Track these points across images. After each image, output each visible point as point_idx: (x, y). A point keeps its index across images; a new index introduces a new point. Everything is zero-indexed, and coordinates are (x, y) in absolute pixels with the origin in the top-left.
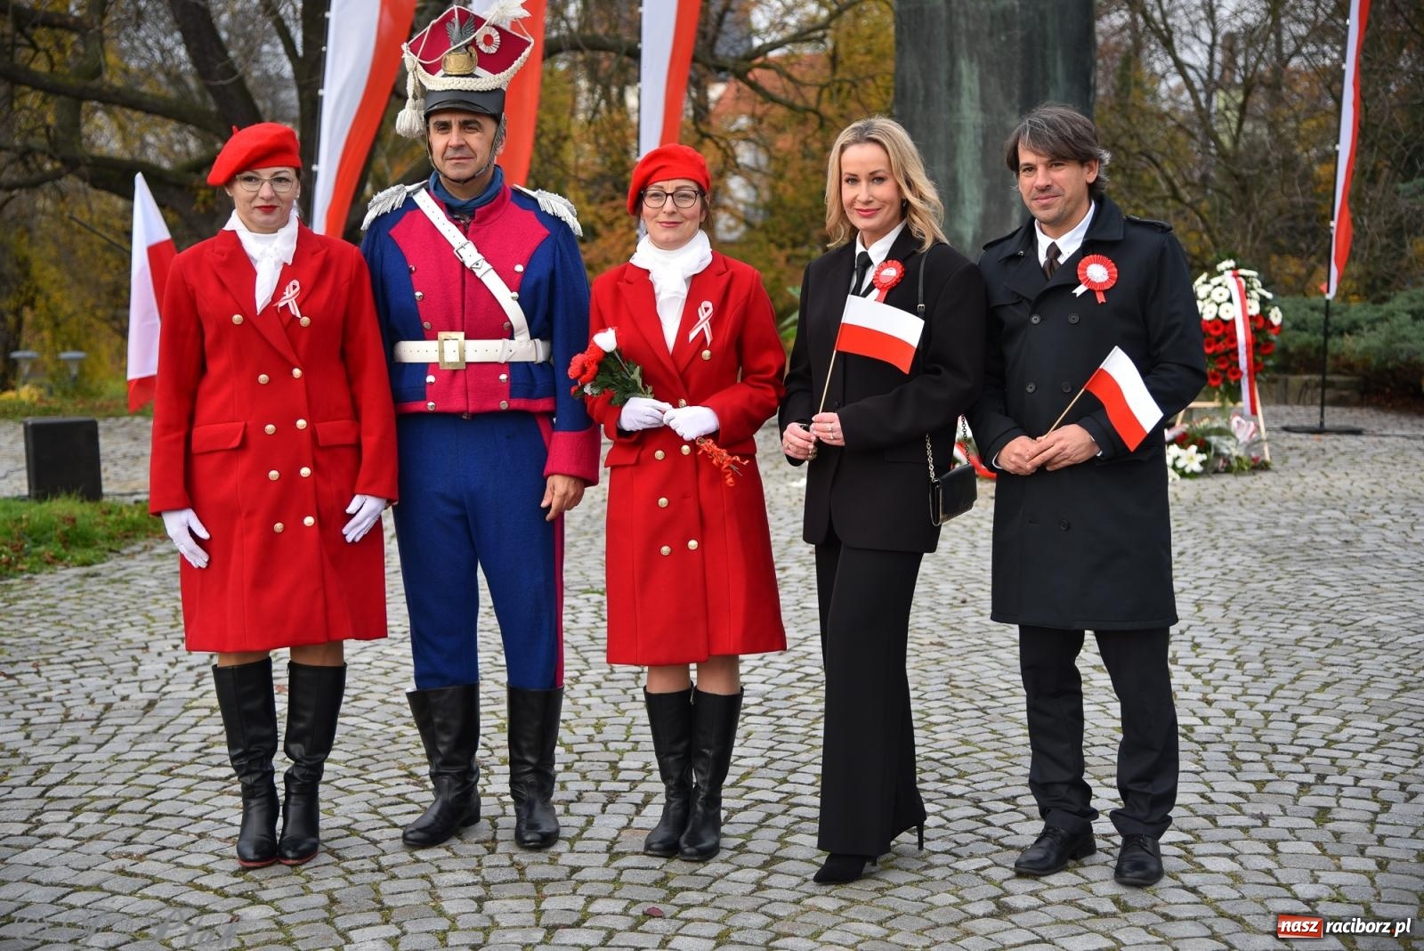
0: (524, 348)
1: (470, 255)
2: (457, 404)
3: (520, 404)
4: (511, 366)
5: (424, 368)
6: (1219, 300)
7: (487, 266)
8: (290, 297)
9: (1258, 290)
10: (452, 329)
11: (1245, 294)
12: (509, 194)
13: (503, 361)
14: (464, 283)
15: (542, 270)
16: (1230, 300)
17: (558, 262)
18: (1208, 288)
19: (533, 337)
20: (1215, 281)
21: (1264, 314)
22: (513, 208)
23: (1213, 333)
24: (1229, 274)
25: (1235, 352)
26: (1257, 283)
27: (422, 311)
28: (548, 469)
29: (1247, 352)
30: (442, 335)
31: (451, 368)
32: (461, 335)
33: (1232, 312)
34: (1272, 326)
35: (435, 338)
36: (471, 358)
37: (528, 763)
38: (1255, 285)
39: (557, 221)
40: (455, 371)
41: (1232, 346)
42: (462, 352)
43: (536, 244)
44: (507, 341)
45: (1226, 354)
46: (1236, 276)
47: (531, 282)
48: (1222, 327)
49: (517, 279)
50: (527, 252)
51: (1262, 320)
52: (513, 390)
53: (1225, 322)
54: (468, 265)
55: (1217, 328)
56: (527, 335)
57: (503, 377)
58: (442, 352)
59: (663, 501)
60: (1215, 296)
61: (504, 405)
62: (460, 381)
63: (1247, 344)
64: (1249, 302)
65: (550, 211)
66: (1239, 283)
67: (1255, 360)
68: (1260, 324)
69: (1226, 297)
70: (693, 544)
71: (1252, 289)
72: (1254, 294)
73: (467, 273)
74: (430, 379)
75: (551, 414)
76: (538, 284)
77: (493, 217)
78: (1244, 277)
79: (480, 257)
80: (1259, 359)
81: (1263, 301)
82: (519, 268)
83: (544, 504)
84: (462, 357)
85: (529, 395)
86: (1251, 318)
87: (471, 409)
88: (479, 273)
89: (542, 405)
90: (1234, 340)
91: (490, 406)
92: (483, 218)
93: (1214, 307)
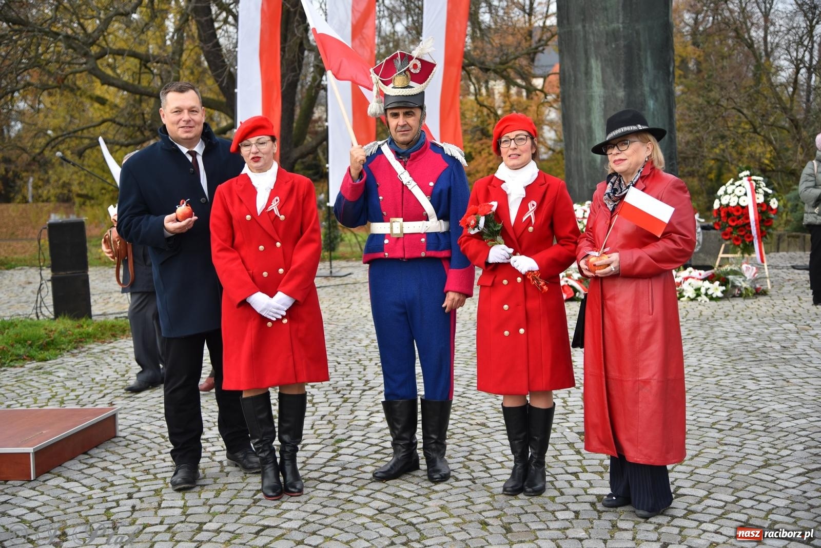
0: (434, 225)
1: (405, 177)
2: (399, 254)
3: (432, 253)
4: (427, 235)
5: (383, 236)
6: (739, 194)
7: (414, 183)
8: (274, 206)
9: (763, 188)
10: (397, 217)
11: (755, 190)
12: (429, 145)
13: (423, 232)
14: (403, 192)
15: (444, 185)
16: (746, 194)
17: (452, 180)
18: (733, 187)
19: (438, 219)
20: (737, 183)
21: (766, 202)
22: (430, 152)
23: (736, 213)
24: (745, 179)
25: (749, 224)
26: (763, 184)
27: (382, 207)
28: (446, 289)
29: (756, 225)
30: (392, 219)
31: (396, 236)
32: (401, 220)
33: (747, 201)
34: (772, 209)
35: (388, 221)
36: (406, 231)
37: (433, 439)
38: (761, 186)
39: (453, 158)
40: (398, 238)
41: (747, 221)
42: (402, 228)
43: (441, 171)
44: (425, 222)
45: (744, 226)
46: (749, 180)
47: (437, 191)
48: (741, 210)
49: (430, 190)
50: (436, 175)
51: (765, 206)
52: (428, 247)
53: (743, 208)
54: (404, 183)
55: (738, 211)
56: (436, 218)
57: (423, 240)
58: (392, 228)
59: (506, 307)
60: (737, 192)
61: (423, 254)
62: (401, 242)
63: (756, 220)
64: (757, 195)
65: (449, 154)
66: (751, 184)
67: (761, 229)
68: (764, 209)
69: (743, 193)
70: (522, 331)
71: (760, 188)
72: (760, 191)
73: (404, 187)
74: (386, 241)
75: (449, 259)
76: (441, 191)
77: (420, 157)
78: (755, 181)
79: (411, 179)
80: (764, 229)
81: (766, 195)
82: (431, 184)
83: (444, 306)
84: (402, 230)
85: (437, 249)
86: (758, 205)
87: (406, 256)
88: (410, 187)
89: (444, 254)
90: (748, 218)
91: (415, 255)
92: (415, 158)
93: (736, 199)
